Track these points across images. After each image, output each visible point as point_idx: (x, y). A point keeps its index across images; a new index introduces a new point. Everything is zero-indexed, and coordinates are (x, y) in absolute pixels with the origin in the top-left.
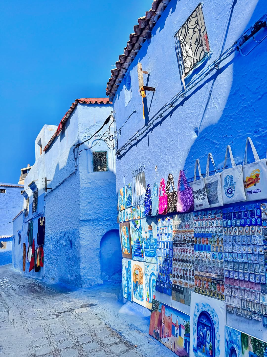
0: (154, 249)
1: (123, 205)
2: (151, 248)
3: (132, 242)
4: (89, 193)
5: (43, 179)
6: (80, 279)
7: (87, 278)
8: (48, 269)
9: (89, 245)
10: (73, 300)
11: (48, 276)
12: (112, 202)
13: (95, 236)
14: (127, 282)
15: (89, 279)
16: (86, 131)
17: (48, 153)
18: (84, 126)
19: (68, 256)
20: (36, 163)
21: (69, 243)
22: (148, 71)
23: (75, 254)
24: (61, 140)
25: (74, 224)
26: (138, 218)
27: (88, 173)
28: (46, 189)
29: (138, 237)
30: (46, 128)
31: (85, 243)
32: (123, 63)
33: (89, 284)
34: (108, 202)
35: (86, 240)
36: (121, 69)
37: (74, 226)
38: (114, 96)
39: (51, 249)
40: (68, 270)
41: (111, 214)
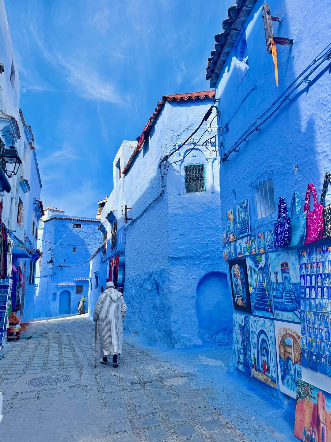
0: (292, 299)
1: (232, 234)
2: (286, 298)
3: (251, 288)
4: (180, 221)
5: (122, 207)
6: (171, 336)
7: (180, 335)
8: (130, 320)
9: (181, 291)
10: (163, 364)
11: (130, 329)
12: (211, 234)
13: (190, 279)
14: (242, 347)
15: (183, 337)
16: (175, 139)
17: (128, 175)
18: (173, 132)
19: (155, 304)
20: (114, 190)
21: (155, 287)
22: (280, 17)
23: (164, 302)
24: (144, 155)
25: (161, 262)
26: (260, 252)
27: (179, 195)
28: (127, 219)
29: (261, 281)
30: (125, 145)
31: (176, 288)
32: (235, 20)
33: (183, 344)
34: (206, 234)
35: (178, 284)
36: (230, 32)
37: (162, 265)
38: (218, 79)
39: (133, 294)
40: (154, 323)
41: (211, 250)
